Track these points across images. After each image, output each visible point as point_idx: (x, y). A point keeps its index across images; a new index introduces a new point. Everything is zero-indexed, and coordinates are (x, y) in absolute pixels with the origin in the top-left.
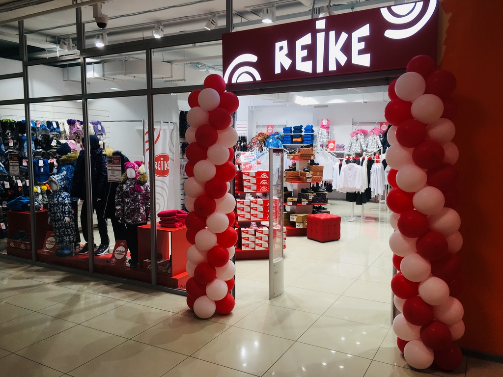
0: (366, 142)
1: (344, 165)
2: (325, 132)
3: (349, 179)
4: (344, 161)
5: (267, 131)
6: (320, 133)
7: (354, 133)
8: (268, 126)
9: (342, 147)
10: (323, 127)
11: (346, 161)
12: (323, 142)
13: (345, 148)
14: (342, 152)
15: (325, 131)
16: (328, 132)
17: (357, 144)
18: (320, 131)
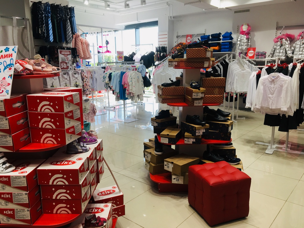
0: (292, 48)
1: (264, 76)
2: (245, 39)
3: (270, 96)
4: (264, 70)
5: (186, 41)
6: (239, 40)
7: (278, 38)
8: (187, 36)
9: (263, 55)
10: (243, 33)
11: (266, 70)
12: (242, 49)
13: (267, 55)
14: (263, 60)
15: (244, 37)
16: (248, 39)
17: (281, 51)
18: (240, 37)
